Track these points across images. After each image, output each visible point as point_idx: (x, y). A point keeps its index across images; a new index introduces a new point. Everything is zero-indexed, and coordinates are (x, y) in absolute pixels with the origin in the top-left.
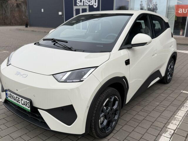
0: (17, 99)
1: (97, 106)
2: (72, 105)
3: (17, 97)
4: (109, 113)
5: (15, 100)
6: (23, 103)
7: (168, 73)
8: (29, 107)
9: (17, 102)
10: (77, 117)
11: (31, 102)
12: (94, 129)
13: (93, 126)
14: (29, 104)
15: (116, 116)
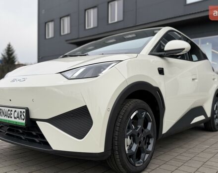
0: (9, 112)
1: (121, 117)
2: (86, 106)
3: (9, 110)
4: (138, 134)
5: (6, 115)
6: (16, 116)
7: (215, 116)
8: (23, 120)
9: (9, 117)
10: (92, 123)
11: (27, 111)
12: (117, 152)
13: (117, 147)
14: (25, 115)
15: (149, 146)
